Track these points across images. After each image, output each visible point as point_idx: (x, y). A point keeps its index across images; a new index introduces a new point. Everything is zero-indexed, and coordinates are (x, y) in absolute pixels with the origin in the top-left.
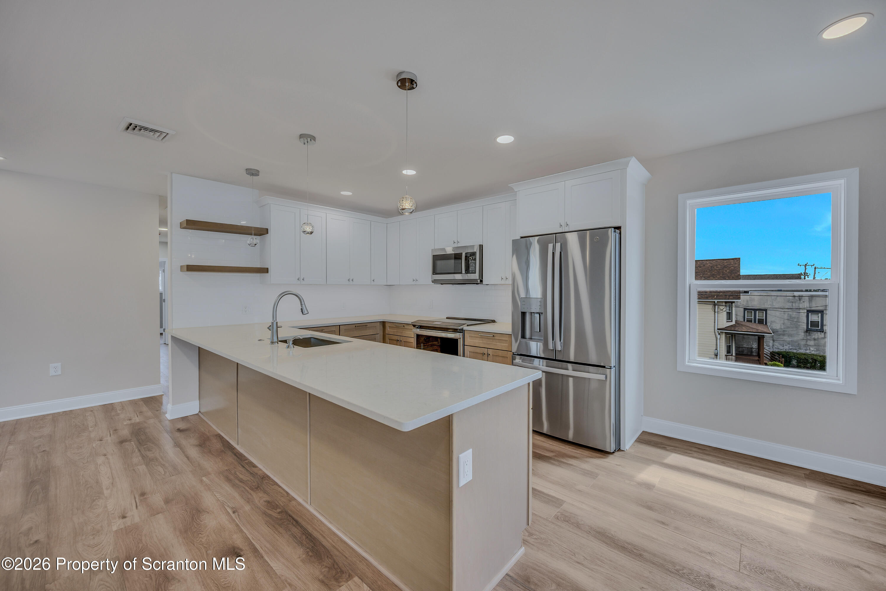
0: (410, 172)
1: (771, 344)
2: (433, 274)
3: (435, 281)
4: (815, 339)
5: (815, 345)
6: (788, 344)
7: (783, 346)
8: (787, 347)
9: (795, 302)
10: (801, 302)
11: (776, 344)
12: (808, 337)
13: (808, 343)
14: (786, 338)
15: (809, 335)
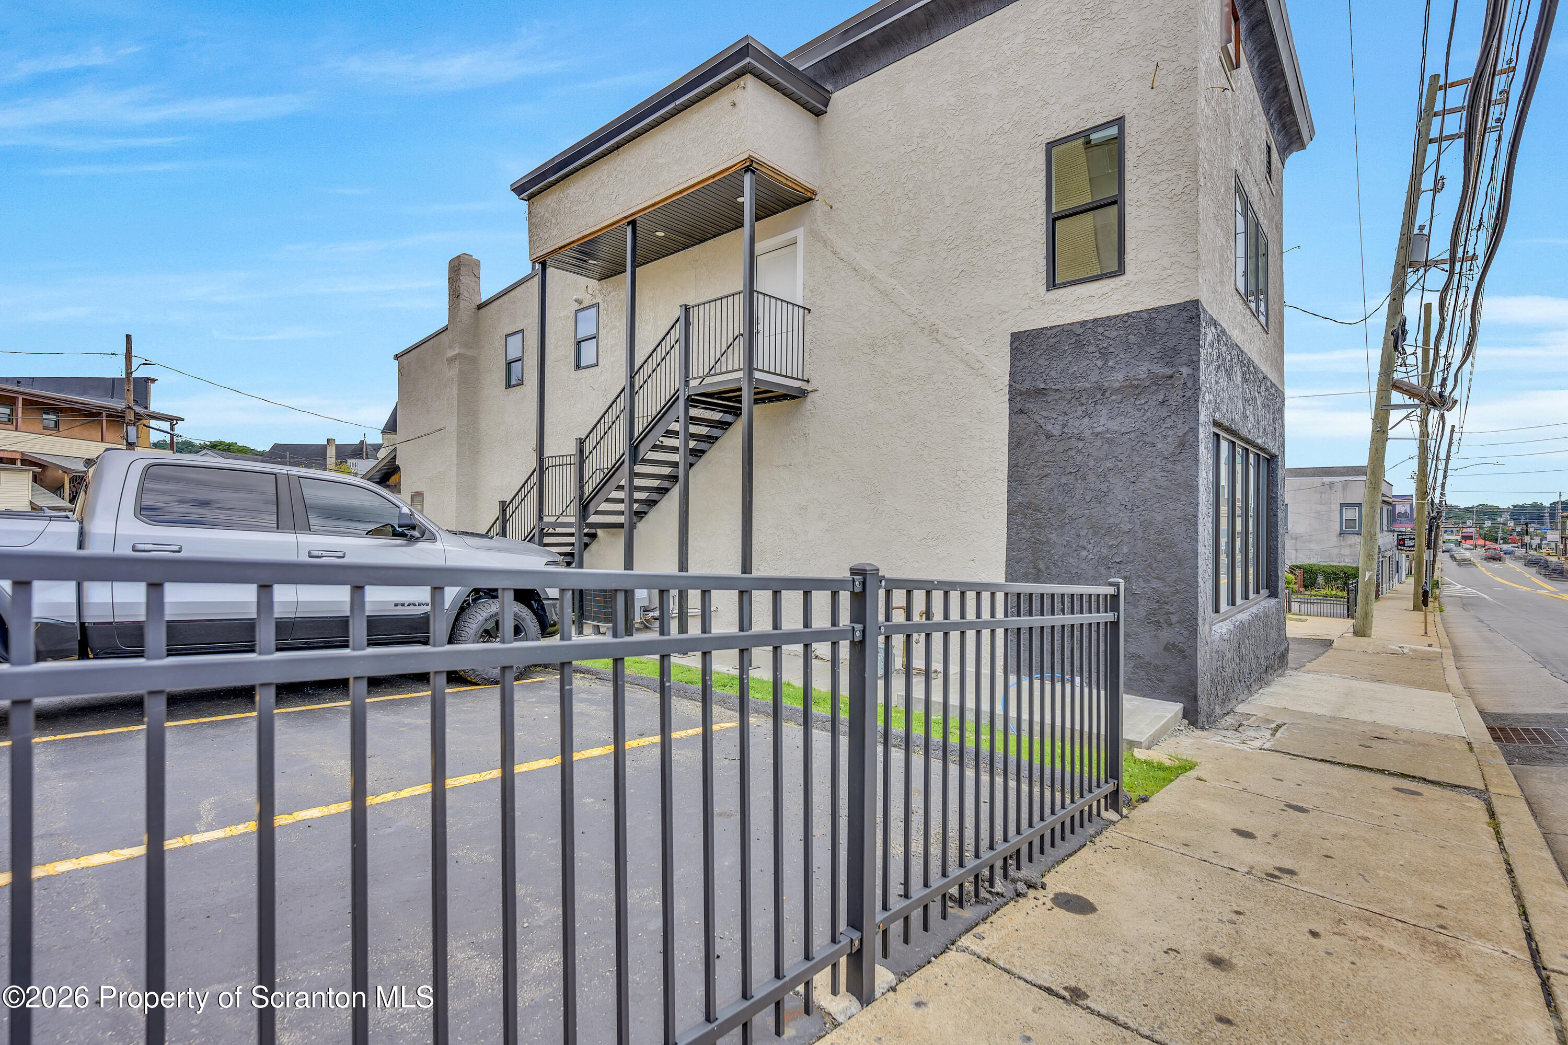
1: (1293, 557)
4: (1350, 546)
5: (1351, 555)
6: (1316, 554)
7: (1310, 559)
8: (1315, 559)
9: (1325, 493)
10: (1333, 491)
11: (1300, 555)
12: (1342, 544)
13: (1342, 552)
14: (1313, 546)
15: (1344, 540)
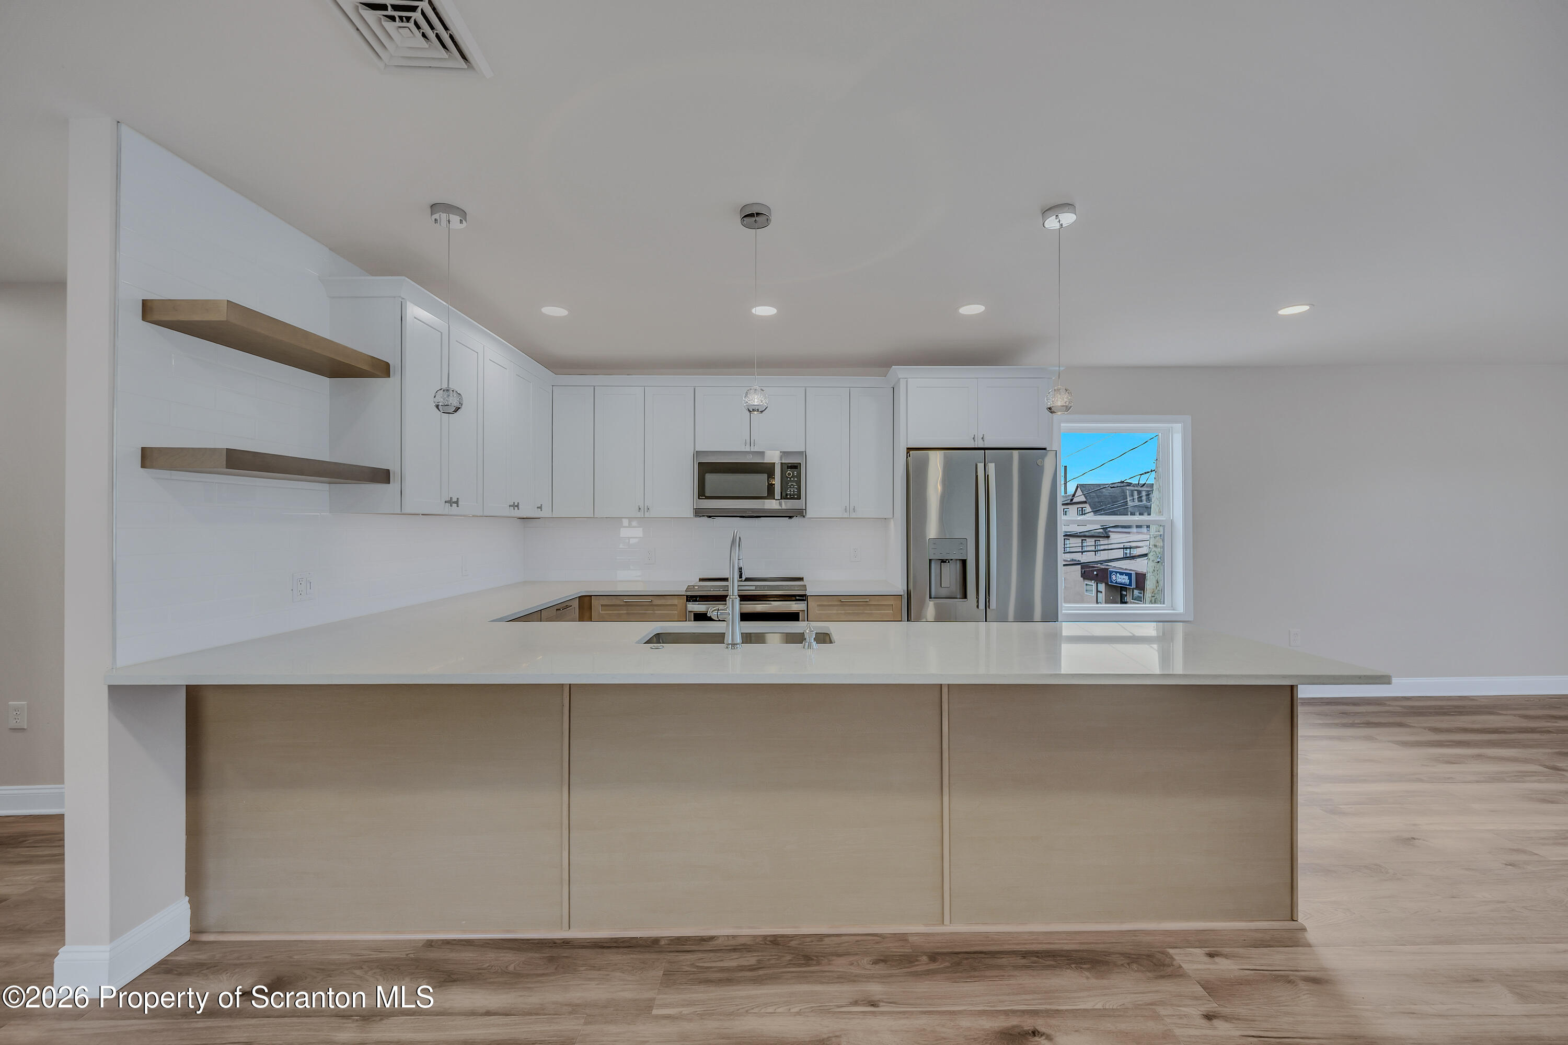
0: (764, 311)
2: (699, 498)
3: (699, 513)
